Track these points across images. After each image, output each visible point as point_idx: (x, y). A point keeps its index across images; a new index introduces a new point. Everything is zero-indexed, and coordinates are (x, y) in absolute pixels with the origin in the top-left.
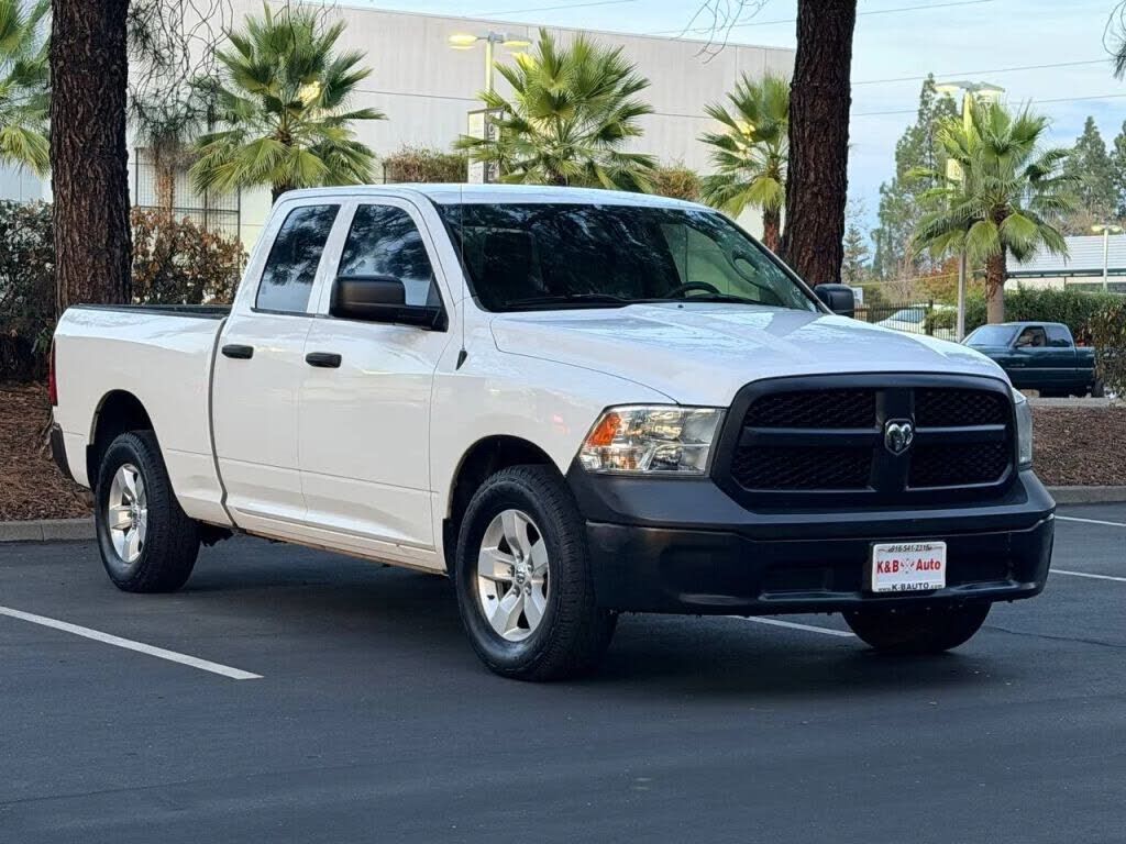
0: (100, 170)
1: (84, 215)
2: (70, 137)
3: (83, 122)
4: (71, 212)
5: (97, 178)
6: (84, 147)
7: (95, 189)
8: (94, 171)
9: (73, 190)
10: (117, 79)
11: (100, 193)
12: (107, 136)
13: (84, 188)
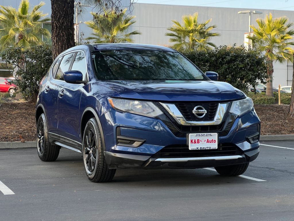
0: (64, 33)
1: (60, 47)
2: (56, 24)
3: (59, 19)
4: (56, 46)
5: (63, 36)
6: (59, 26)
7: (63, 39)
8: (63, 34)
9: (56, 39)
10: (70, 5)
11: (64, 40)
12: (67, 23)
13: (59, 39)
